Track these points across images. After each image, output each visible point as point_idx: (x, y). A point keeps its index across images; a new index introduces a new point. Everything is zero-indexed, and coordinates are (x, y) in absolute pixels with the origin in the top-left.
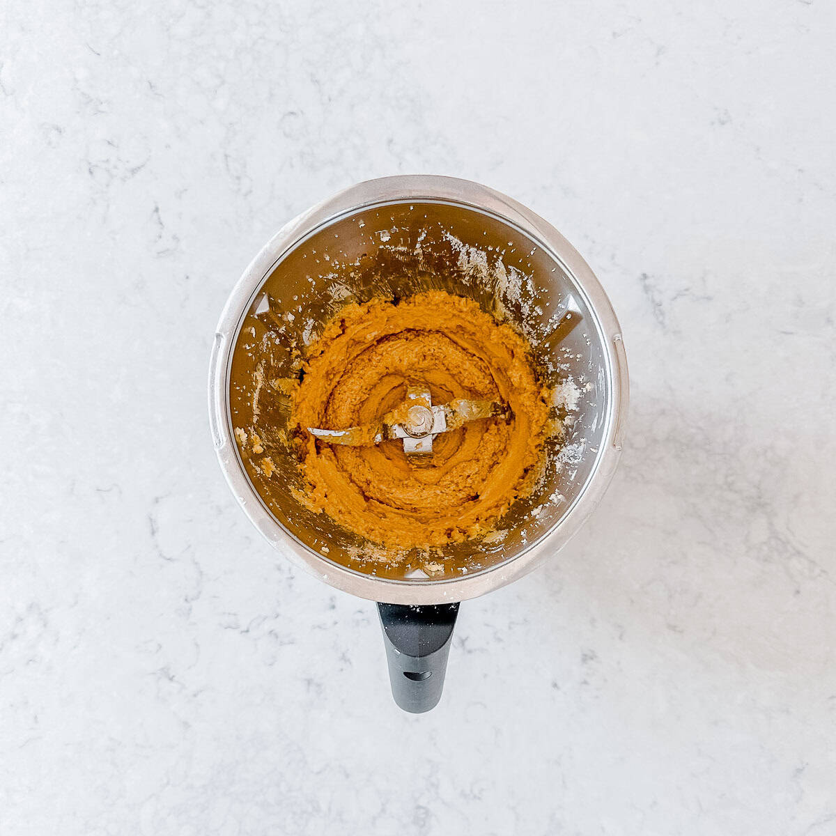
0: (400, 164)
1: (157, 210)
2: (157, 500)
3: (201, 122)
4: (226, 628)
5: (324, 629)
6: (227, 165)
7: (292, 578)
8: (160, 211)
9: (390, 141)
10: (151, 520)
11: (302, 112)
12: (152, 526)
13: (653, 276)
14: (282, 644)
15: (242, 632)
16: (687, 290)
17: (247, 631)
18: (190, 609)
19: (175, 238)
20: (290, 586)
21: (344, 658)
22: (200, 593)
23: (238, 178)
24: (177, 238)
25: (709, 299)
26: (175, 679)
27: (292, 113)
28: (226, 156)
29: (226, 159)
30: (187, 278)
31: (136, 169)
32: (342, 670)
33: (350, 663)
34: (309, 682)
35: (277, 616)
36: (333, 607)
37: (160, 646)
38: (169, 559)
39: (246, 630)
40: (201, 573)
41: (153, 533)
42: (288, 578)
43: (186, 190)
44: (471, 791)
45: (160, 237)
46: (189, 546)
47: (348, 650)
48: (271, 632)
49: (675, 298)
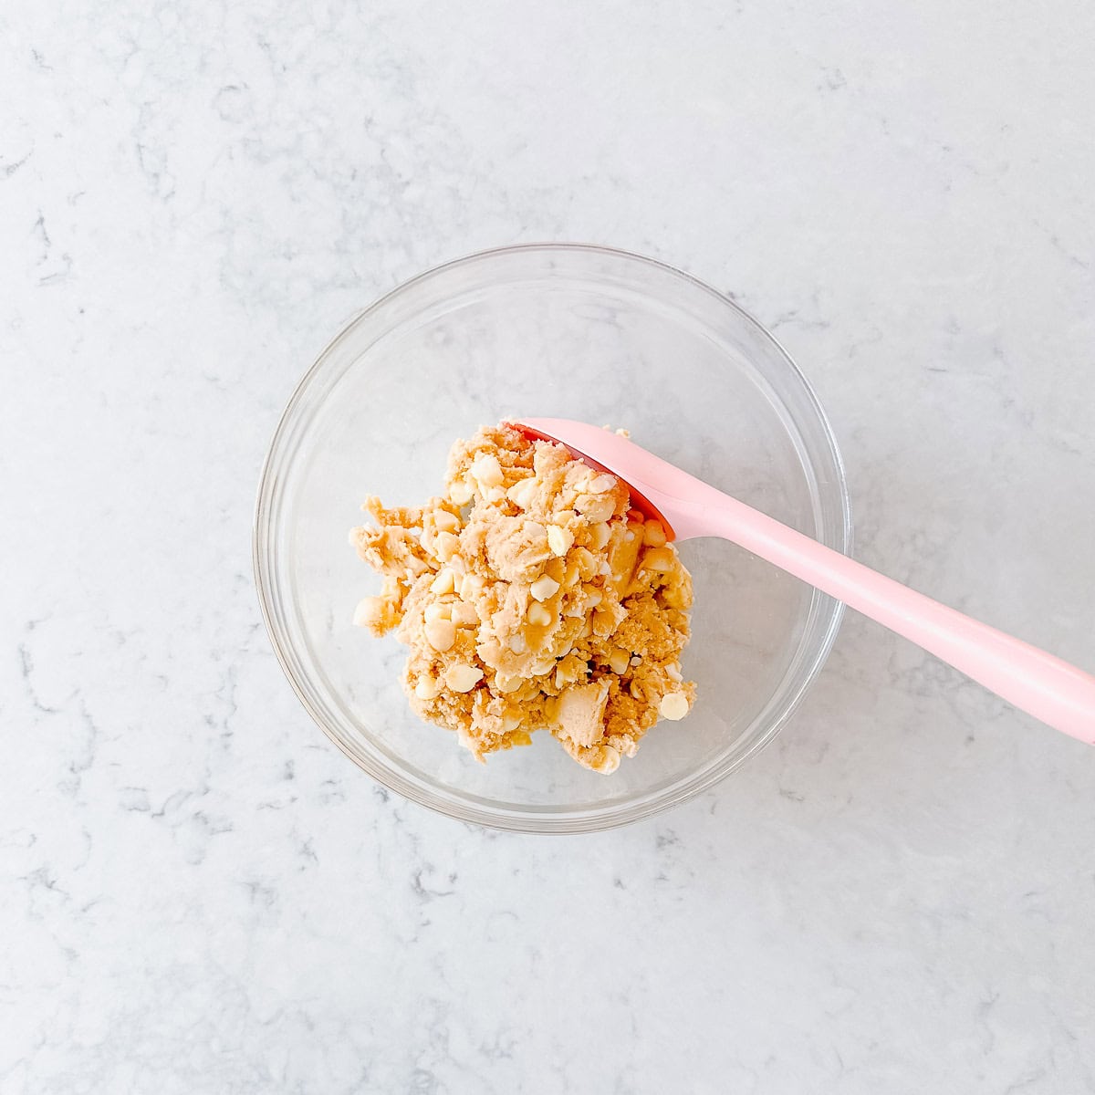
0: (383, 151)
1: (41, 221)
2: (32, 625)
3: (106, 103)
4: (131, 810)
5: (278, 808)
6: (141, 159)
7: (229, 735)
8: (45, 223)
9: (369, 121)
10: (23, 653)
11: (246, 86)
12: (24, 663)
13: (744, 296)
14: (213, 832)
15: (153, 816)
16: (792, 313)
17: (162, 814)
18: (78, 783)
19: (66, 258)
20: (226, 747)
21: (306, 851)
22: (92, 758)
23: (156, 175)
24: (68, 258)
25: (823, 325)
26: (54, 885)
27: (232, 87)
28: (139, 147)
29: (140, 150)
30: (82, 312)
31: (11, 167)
32: (303, 868)
33: (316, 858)
34: (254, 887)
35: (207, 791)
36: (291, 776)
37: (34, 838)
38: (48, 710)
39: (159, 812)
40: (94, 730)
41: (26, 672)
42: (222, 736)
43: (82, 193)
44: (497, 1044)
45: (46, 257)
46: (77, 692)
47: (312, 838)
48: (197, 814)
49: (777, 325)
